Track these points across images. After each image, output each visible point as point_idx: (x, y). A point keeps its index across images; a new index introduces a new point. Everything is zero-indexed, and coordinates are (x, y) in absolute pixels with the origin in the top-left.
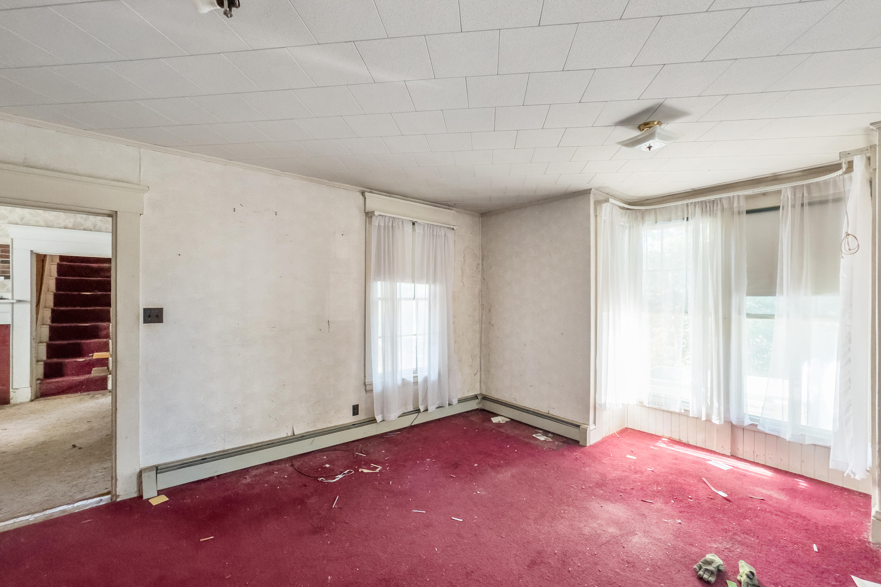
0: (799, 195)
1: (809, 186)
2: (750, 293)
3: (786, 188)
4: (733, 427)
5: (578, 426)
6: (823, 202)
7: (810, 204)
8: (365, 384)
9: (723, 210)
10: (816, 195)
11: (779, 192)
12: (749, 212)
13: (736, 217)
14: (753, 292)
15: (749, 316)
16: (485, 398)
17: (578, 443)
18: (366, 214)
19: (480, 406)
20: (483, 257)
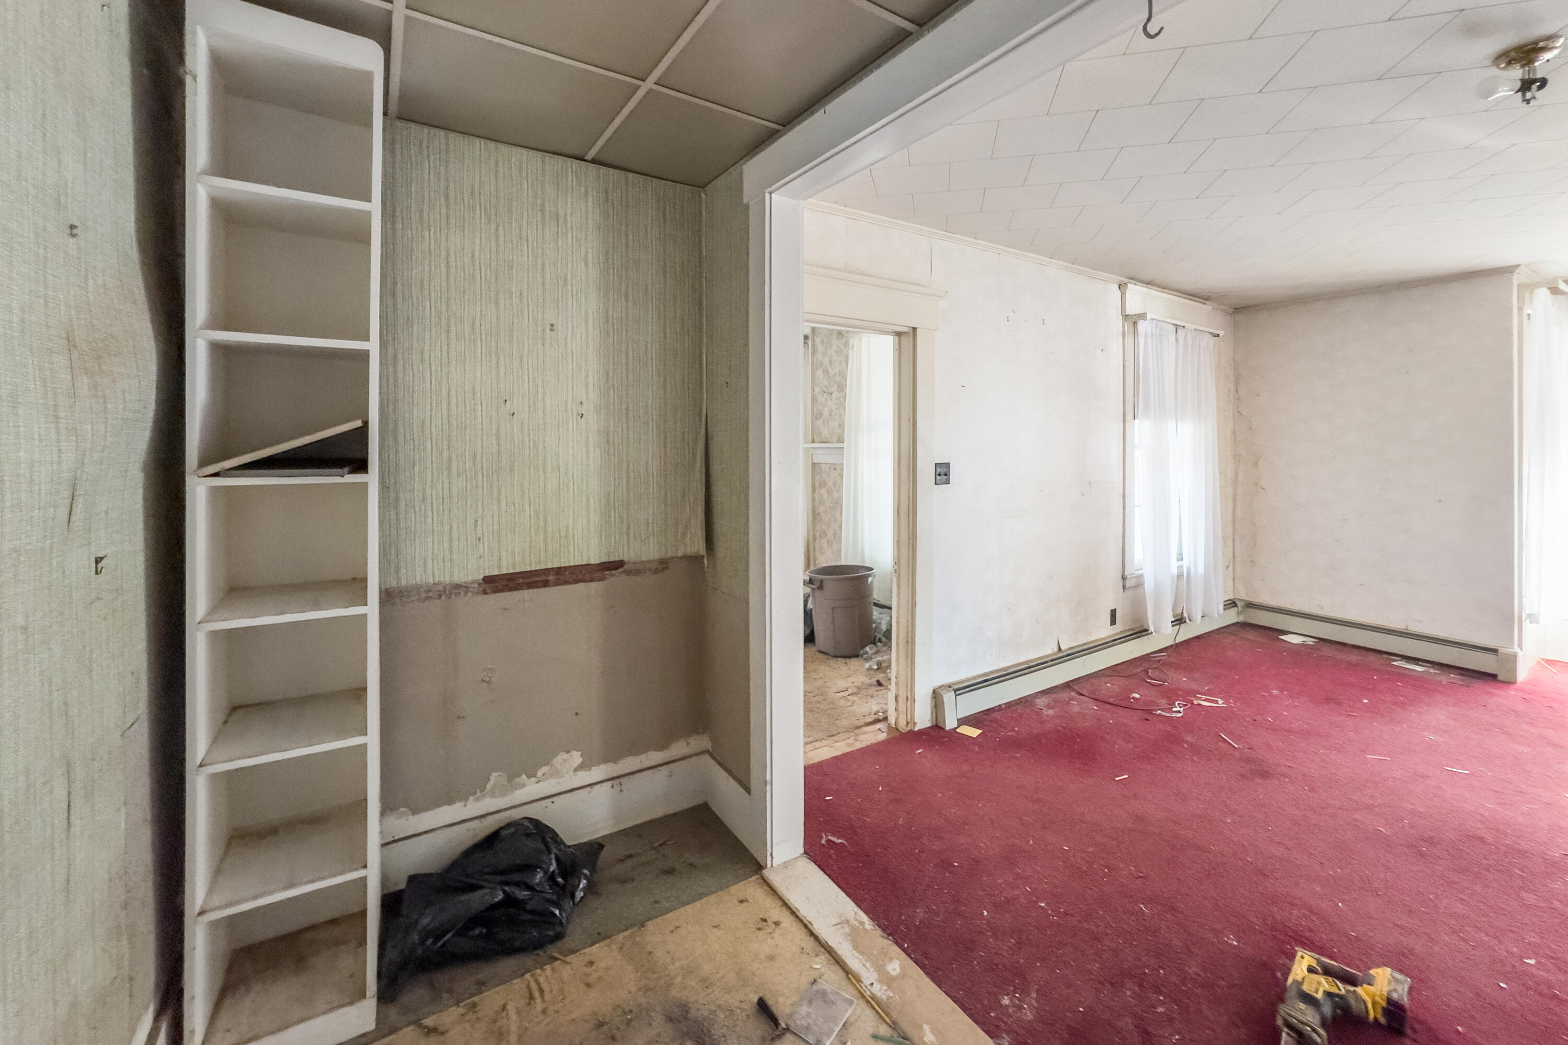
5: (1495, 651)
8: (1124, 578)
16: (1250, 605)
17: (1493, 677)
18: (1126, 317)
19: (1241, 619)
20: (1237, 379)
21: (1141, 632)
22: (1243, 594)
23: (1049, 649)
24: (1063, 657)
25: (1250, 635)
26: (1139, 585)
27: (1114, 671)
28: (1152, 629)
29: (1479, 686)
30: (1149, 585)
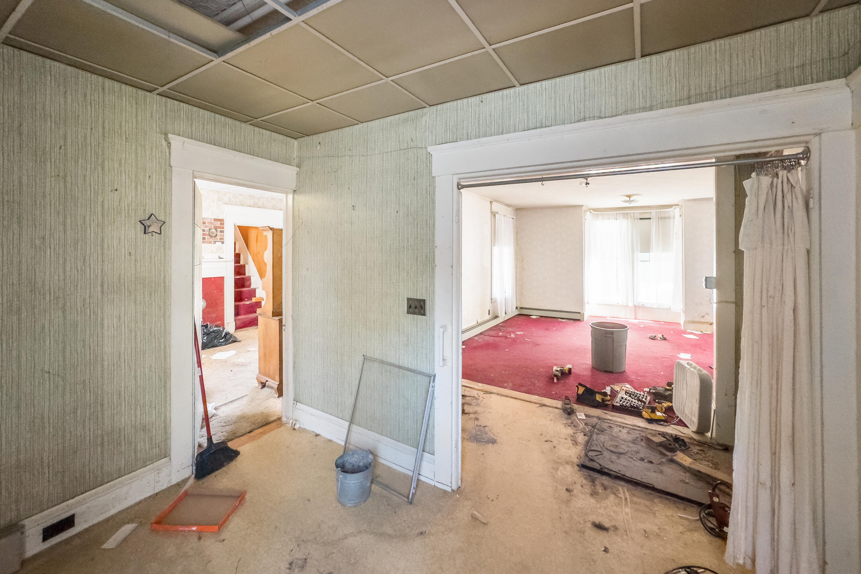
0: (657, 215)
1: (660, 212)
2: (641, 252)
3: (653, 211)
4: (635, 306)
5: (580, 313)
6: (665, 218)
7: (661, 218)
8: (492, 299)
9: (631, 217)
10: (663, 215)
11: (651, 212)
12: (640, 219)
13: (636, 220)
14: (643, 251)
15: (641, 261)
16: (521, 308)
17: (579, 320)
18: (492, 212)
19: (519, 313)
20: (517, 234)
21: (496, 317)
22: (519, 306)
23: (475, 323)
24: (479, 325)
25: (523, 317)
26: (495, 301)
27: (491, 329)
28: (500, 315)
29: (577, 322)
30: (499, 301)
